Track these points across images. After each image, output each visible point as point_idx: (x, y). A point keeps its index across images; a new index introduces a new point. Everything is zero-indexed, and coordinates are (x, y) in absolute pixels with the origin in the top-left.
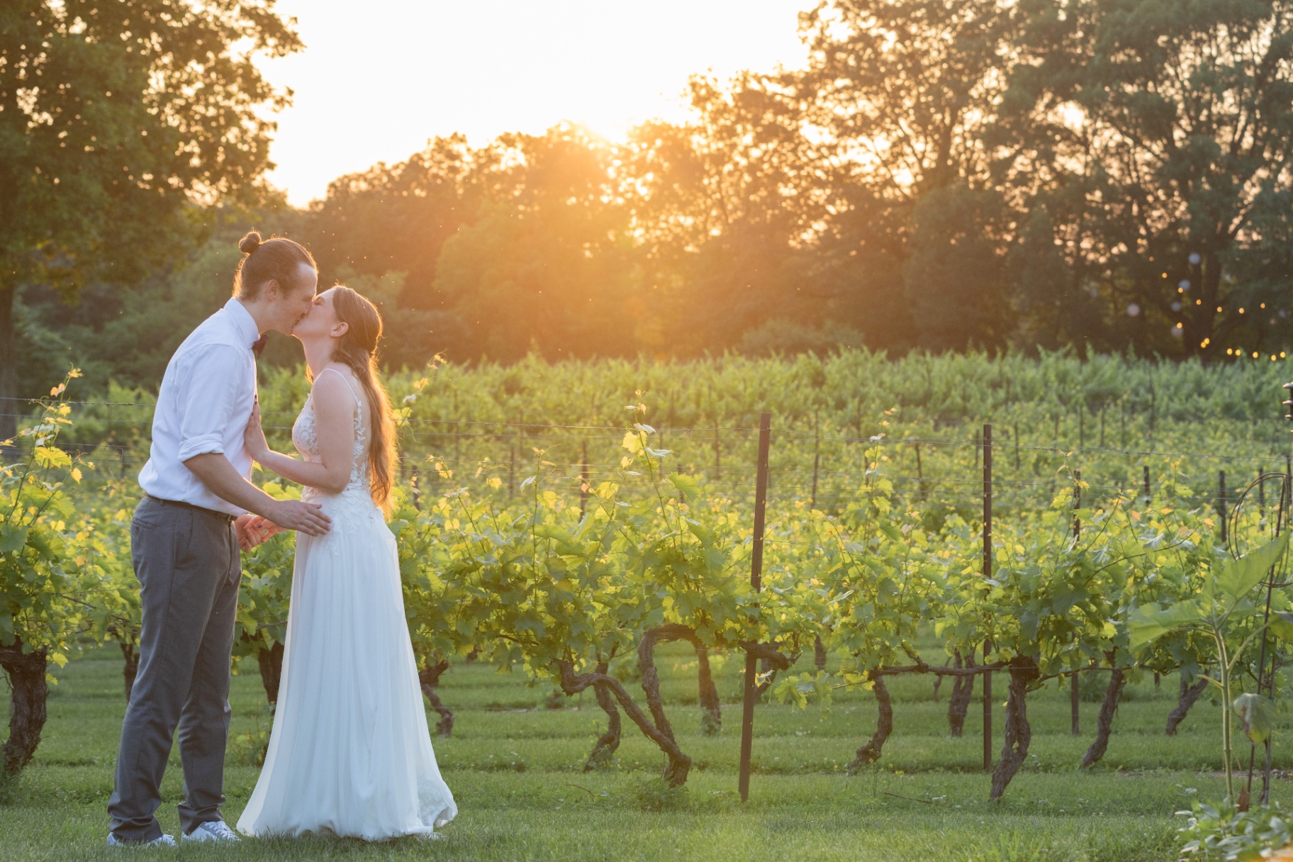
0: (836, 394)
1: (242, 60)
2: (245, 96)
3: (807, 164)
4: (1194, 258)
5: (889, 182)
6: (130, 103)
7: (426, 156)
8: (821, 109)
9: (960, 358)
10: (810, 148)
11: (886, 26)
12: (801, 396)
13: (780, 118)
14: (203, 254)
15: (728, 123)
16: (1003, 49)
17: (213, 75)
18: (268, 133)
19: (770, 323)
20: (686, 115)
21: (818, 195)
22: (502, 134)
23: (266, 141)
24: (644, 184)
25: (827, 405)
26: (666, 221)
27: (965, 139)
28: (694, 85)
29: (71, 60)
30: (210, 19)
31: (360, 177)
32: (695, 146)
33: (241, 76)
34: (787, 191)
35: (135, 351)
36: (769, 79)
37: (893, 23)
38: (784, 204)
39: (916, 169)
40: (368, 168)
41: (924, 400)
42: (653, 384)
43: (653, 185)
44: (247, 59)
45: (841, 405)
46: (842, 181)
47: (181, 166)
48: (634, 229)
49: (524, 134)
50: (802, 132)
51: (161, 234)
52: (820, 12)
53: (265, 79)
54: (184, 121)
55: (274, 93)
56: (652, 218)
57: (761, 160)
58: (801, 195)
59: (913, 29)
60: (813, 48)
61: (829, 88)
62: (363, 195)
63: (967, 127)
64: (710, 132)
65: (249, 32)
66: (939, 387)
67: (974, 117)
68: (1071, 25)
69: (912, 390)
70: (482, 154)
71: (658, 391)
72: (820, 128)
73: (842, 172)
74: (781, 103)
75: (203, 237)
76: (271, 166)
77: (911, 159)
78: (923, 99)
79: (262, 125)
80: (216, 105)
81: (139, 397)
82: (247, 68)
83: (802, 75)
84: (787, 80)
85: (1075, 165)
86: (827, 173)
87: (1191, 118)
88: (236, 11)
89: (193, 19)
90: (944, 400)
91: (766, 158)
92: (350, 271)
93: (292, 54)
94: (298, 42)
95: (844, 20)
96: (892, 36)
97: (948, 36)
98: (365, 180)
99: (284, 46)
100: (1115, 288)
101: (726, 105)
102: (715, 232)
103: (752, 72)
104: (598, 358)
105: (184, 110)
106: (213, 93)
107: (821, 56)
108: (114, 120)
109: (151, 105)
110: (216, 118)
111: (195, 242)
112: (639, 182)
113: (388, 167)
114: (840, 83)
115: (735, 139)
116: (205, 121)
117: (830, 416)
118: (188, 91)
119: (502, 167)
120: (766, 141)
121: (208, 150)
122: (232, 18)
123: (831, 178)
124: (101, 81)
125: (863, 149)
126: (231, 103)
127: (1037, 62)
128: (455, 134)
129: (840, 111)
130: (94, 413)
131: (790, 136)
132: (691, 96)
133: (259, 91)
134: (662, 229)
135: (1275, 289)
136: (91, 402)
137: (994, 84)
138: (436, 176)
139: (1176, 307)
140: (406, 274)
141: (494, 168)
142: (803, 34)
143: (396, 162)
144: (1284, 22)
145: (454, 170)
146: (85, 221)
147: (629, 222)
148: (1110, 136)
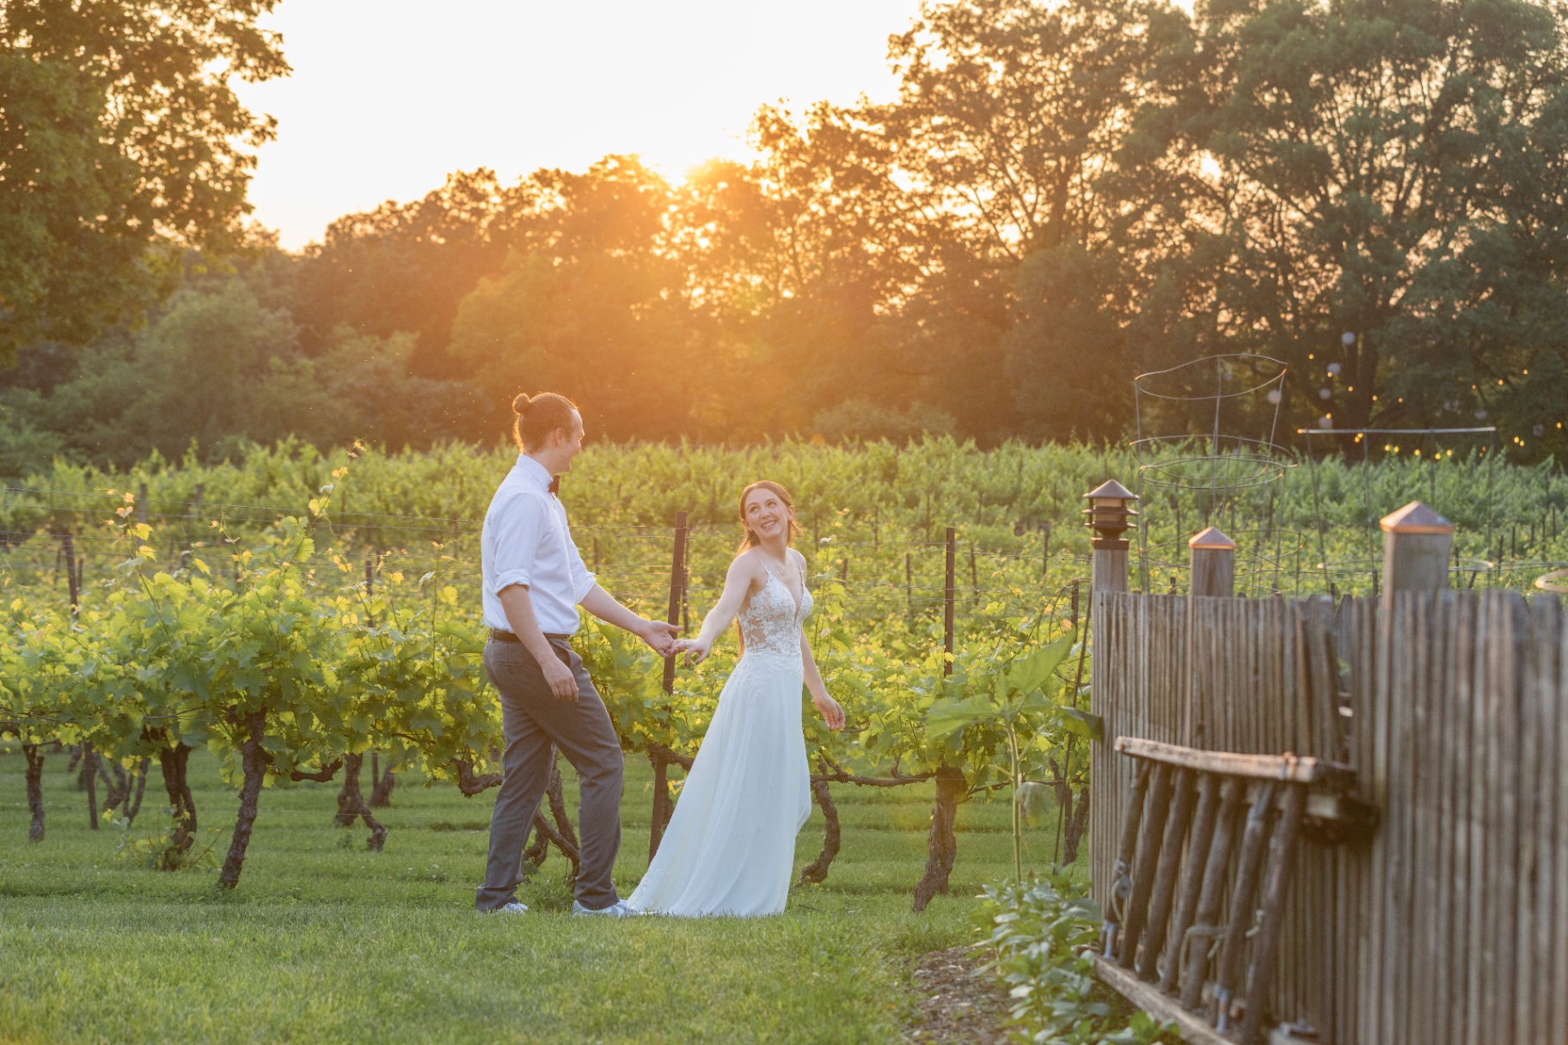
0: (908, 489)
1: (216, 83)
2: (220, 126)
3: (896, 215)
4: (1348, 338)
5: (993, 240)
6: (81, 133)
7: (445, 196)
8: (914, 151)
9: (1060, 450)
10: (900, 197)
11: (993, 54)
12: (865, 492)
13: (866, 161)
14: (174, 306)
15: (804, 165)
16: (1130, 85)
17: (182, 100)
18: (247, 170)
19: (848, 403)
20: (751, 154)
21: (908, 252)
22: (537, 170)
23: (244, 178)
24: (706, 234)
25: (896, 503)
26: (730, 280)
27: (1083, 191)
28: (762, 119)
29: (13, 80)
30: (178, 34)
31: (367, 218)
32: (764, 192)
33: (214, 101)
34: (871, 247)
35: (90, 421)
36: (854, 115)
37: (1001, 51)
38: (870, 262)
39: (1026, 225)
40: (376, 208)
41: (1010, 500)
42: (694, 475)
43: (714, 237)
44: (222, 82)
45: (912, 502)
46: (939, 236)
47: (141, 206)
48: (692, 288)
49: (563, 171)
50: (891, 177)
51: (115, 286)
52: (916, 36)
53: (242, 106)
54: (145, 153)
55: (253, 122)
56: (714, 276)
57: (840, 210)
58: (888, 252)
59: (1025, 59)
60: (907, 79)
61: (925, 126)
62: (370, 240)
63: (1085, 176)
64: (782, 174)
65: (226, 50)
66: (1028, 485)
67: (1094, 164)
68: (1209, 58)
69: (999, 486)
70: (512, 194)
71: (699, 482)
72: (913, 174)
73: (938, 226)
74: (867, 143)
75: (166, 289)
76: (248, 209)
77: (1019, 213)
78: (1035, 142)
79: (239, 160)
80: (184, 135)
81: (88, 476)
82: (223, 92)
83: (893, 110)
84: (873, 115)
85: (1212, 224)
86: (919, 227)
87: (1348, 173)
88: (210, 26)
89: (158, 33)
90: (1033, 499)
91: (848, 208)
92: (350, 330)
93: (275, 77)
94: (282, 64)
95: (944, 46)
96: (999, 67)
97: (1066, 67)
98: (372, 221)
99: (265, 69)
100: (1255, 371)
101: (801, 143)
102: (787, 294)
103: (832, 105)
104: (637, 441)
105: (145, 141)
106: (181, 121)
107: (915, 88)
108: (63, 152)
109: (106, 132)
110: (184, 151)
111: (156, 296)
112: (698, 232)
113: (400, 207)
114: (938, 120)
115: (811, 185)
116: (170, 153)
117: (898, 515)
118: (151, 118)
119: (537, 210)
120: (847, 188)
121: (175, 189)
122: (206, 35)
123: (924, 233)
124: (48, 104)
125: (962, 199)
126: (203, 133)
127: (1169, 101)
128: (481, 170)
129: (936, 154)
130: (36, 494)
131: (876, 182)
132: (758, 136)
133: (236, 119)
134: (725, 289)
135: (1438, 375)
136: (32, 481)
137: (1118, 125)
138: (456, 219)
139: (1325, 394)
140: (418, 335)
141: (526, 211)
142: (893, 61)
143: (409, 201)
144: (1461, 60)
145: (479, 213)
146: (26, 269)
147: (687, 279)
148: (1252, 189)
